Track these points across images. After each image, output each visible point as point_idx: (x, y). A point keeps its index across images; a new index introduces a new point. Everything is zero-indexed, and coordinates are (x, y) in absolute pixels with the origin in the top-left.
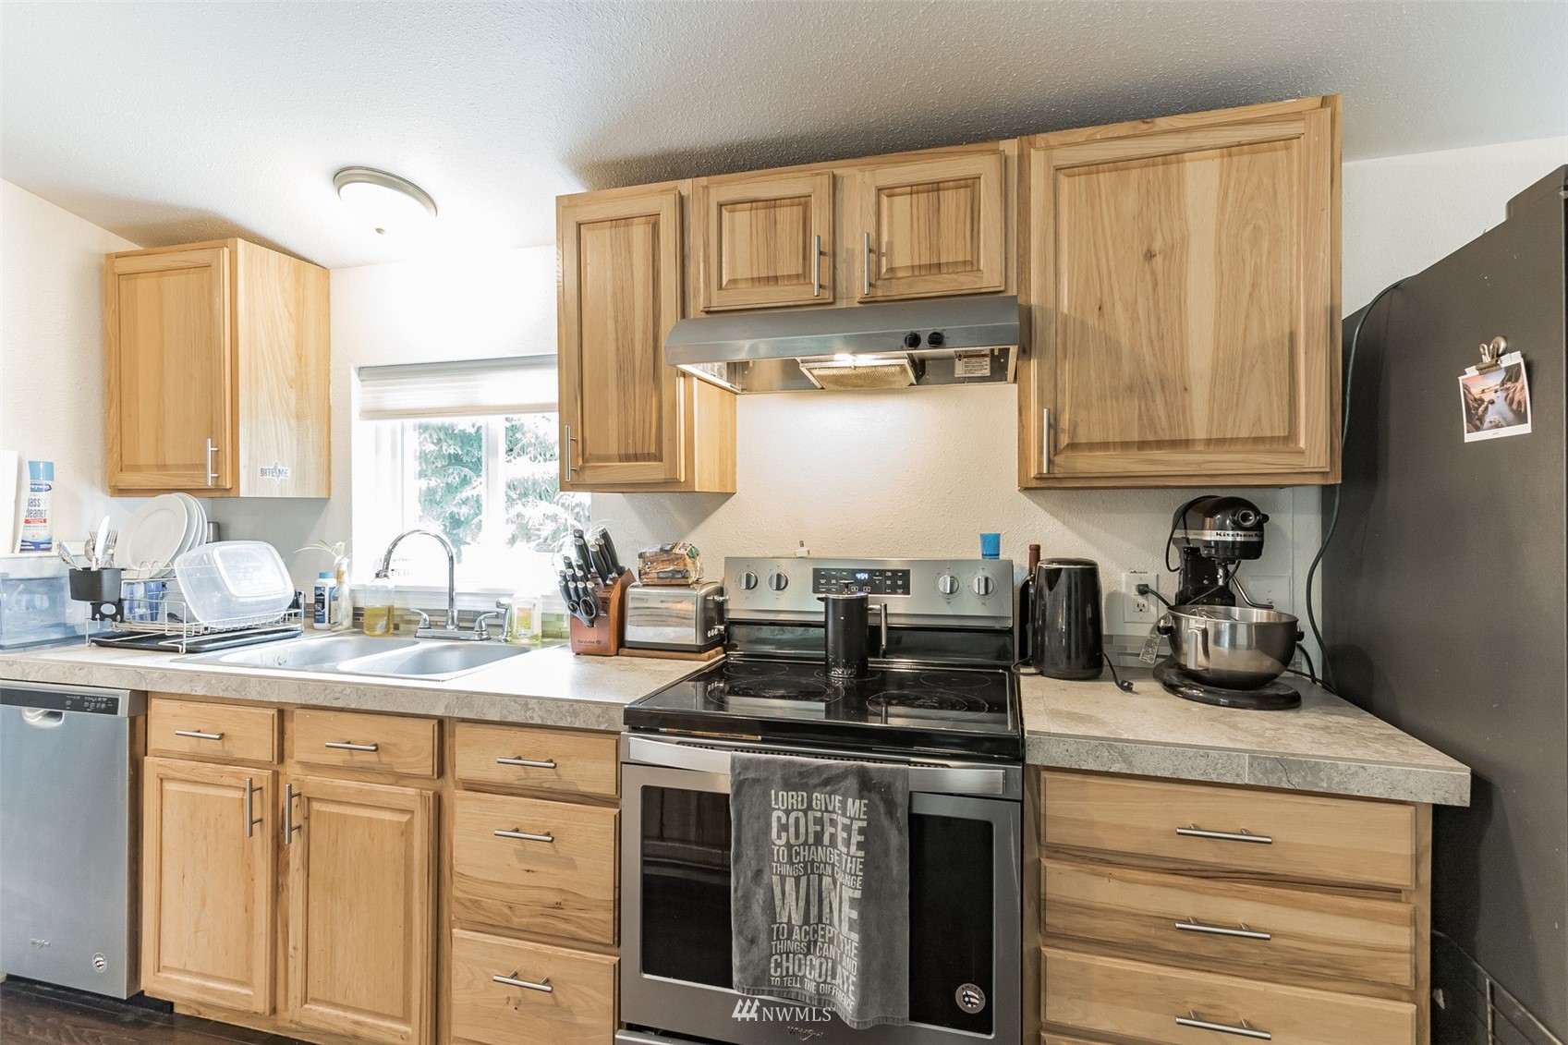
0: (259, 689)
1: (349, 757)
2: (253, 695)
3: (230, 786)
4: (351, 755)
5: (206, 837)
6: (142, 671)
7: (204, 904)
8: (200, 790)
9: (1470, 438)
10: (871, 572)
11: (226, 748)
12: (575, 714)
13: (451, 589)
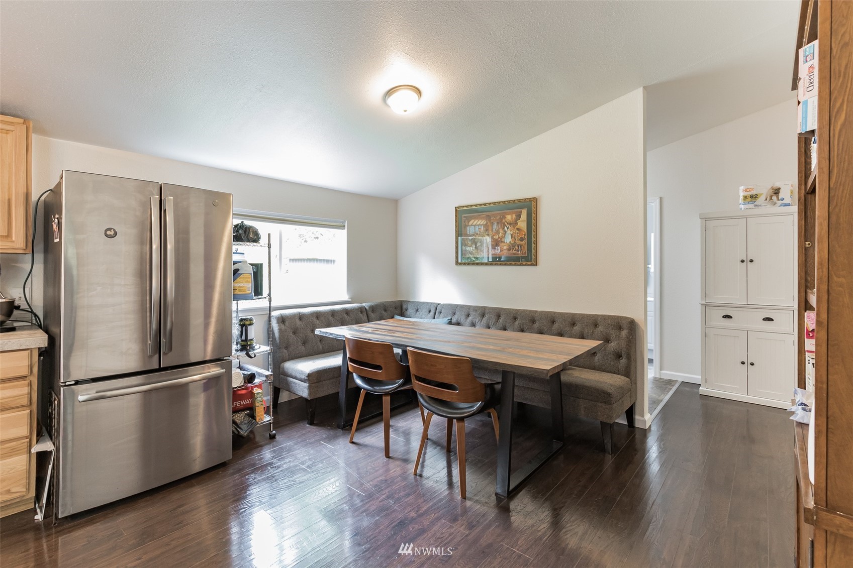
9: (55, 241)
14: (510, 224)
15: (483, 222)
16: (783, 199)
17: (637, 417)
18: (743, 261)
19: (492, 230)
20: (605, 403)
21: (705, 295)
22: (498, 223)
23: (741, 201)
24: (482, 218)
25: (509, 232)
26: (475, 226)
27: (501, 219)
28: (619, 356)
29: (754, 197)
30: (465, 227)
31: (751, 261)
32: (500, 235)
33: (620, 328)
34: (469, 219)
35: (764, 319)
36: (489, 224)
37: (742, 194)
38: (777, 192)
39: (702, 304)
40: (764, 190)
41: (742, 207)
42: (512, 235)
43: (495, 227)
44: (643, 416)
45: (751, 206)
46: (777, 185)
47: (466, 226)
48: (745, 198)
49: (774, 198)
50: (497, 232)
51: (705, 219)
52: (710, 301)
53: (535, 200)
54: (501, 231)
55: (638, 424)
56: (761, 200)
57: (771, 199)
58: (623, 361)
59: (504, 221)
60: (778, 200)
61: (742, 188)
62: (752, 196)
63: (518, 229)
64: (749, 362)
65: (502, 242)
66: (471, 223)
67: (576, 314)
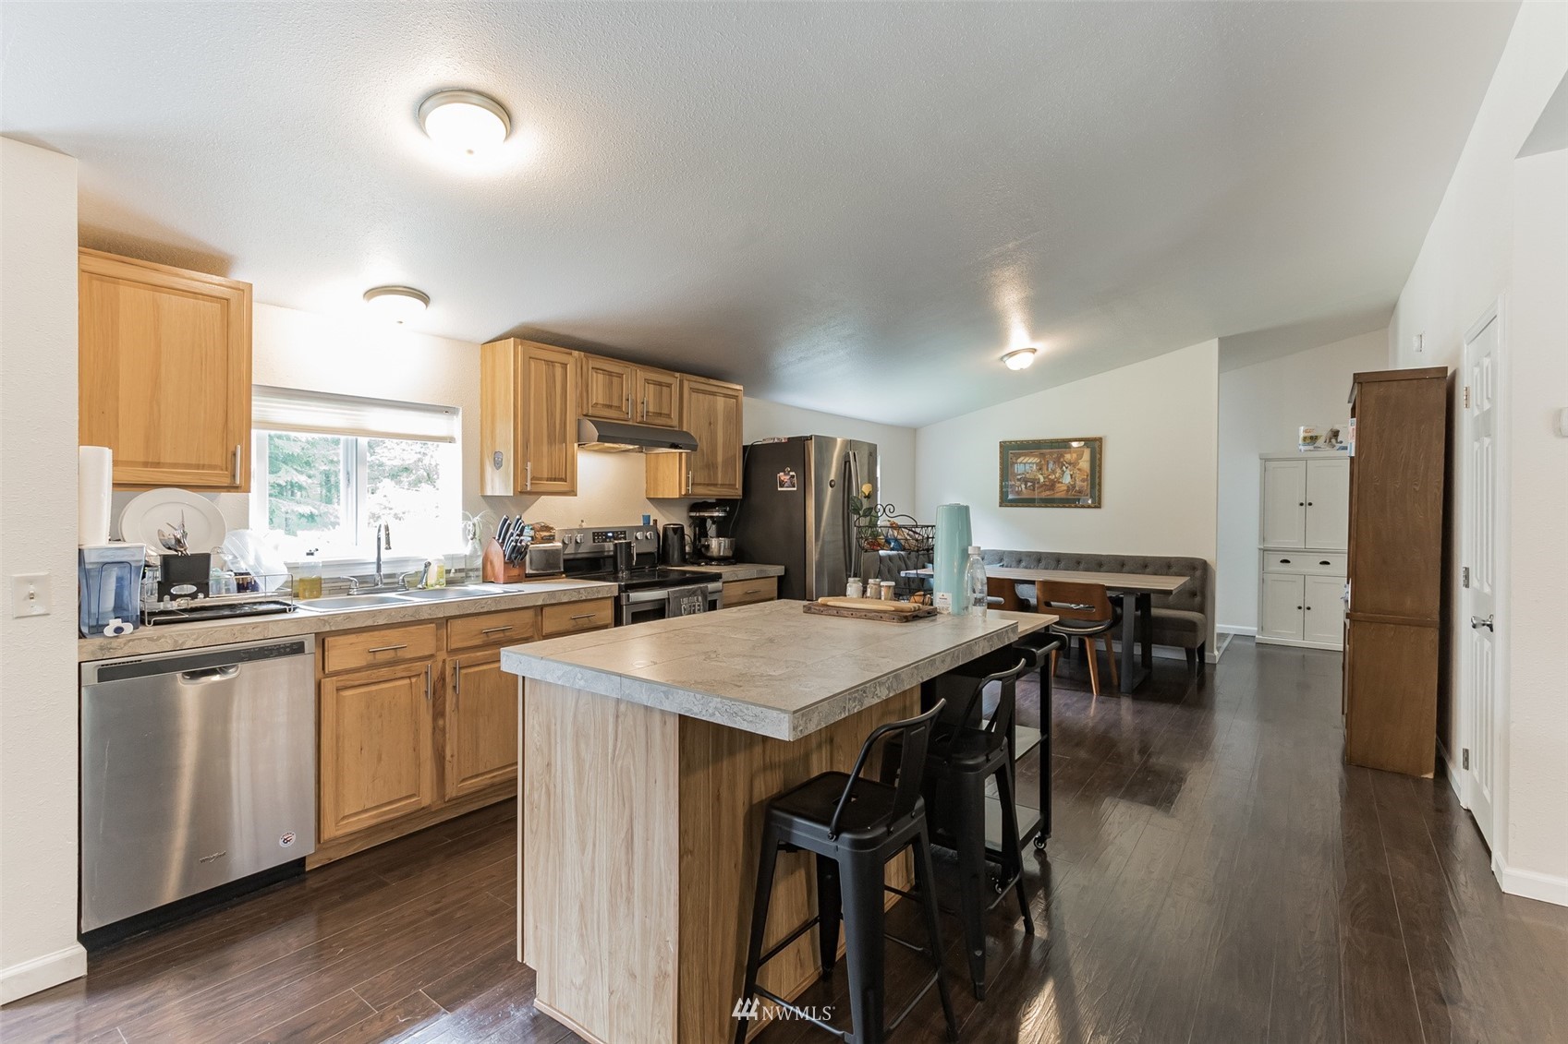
0: (429, 612)
1: (486, 639)
2: (426, 616)
3: (402, 678)
4: (488, 636)
5: (381, 716)
6: (326, 618)
7: (380, 759)
8: (374, 688)
9: (779, 489)
10: (613, 533)
11: (399, 655)
12: (598, 592)
13: (379, 559)
14: (1070, 464)
15: (1036, 460)
16: (1341, 442)
17: (1207, 654)
18: (1302, 504)
19: (1047, 469)
20: (1190, 631)
21: (1264, 540)
22: (1055, 462)
23: (1301, 442)
24: (1036, 456)
25: (1068, 473)
26: (1025, 464)
27: (1059, 458)
28: (1193, 594)
29: (1313, 439)
30: (1011, 465)
31: (1310, 504)
32: (1057, 475)
33: (1194, 568)
34: (1019, 456)
35: (1321, 563)
36: (1043, 462)
37: (1302, 435)
38: (1335, 434)
39: (1260, 549)
40: (1323, 433)
41: (1302, 448)
42: (1071, 475)
43: (1051, 465)
44: (1213, 652)
45: (1311, 447)
46: (1337, 427)
47: (1013, 463)
48: (1305, 439)
49: (1333, 440)
50: (1054, 472)
51: (1265, 460)
52: (1269, 545)
53: (1100, 440)
54: (1059, 471)
55: (1207, 661)
56: (1320, 442)
57: (1330, 441)
58: (1198, 599)
59: (1062, 460)
60: (1337, 442)
61: (1302, 428)
62: (1311, 438)
63: (1079, 469)
64: (1306, 606)
65: (1059, 482)
66: (1019, 460)
67: (1147, 557)
